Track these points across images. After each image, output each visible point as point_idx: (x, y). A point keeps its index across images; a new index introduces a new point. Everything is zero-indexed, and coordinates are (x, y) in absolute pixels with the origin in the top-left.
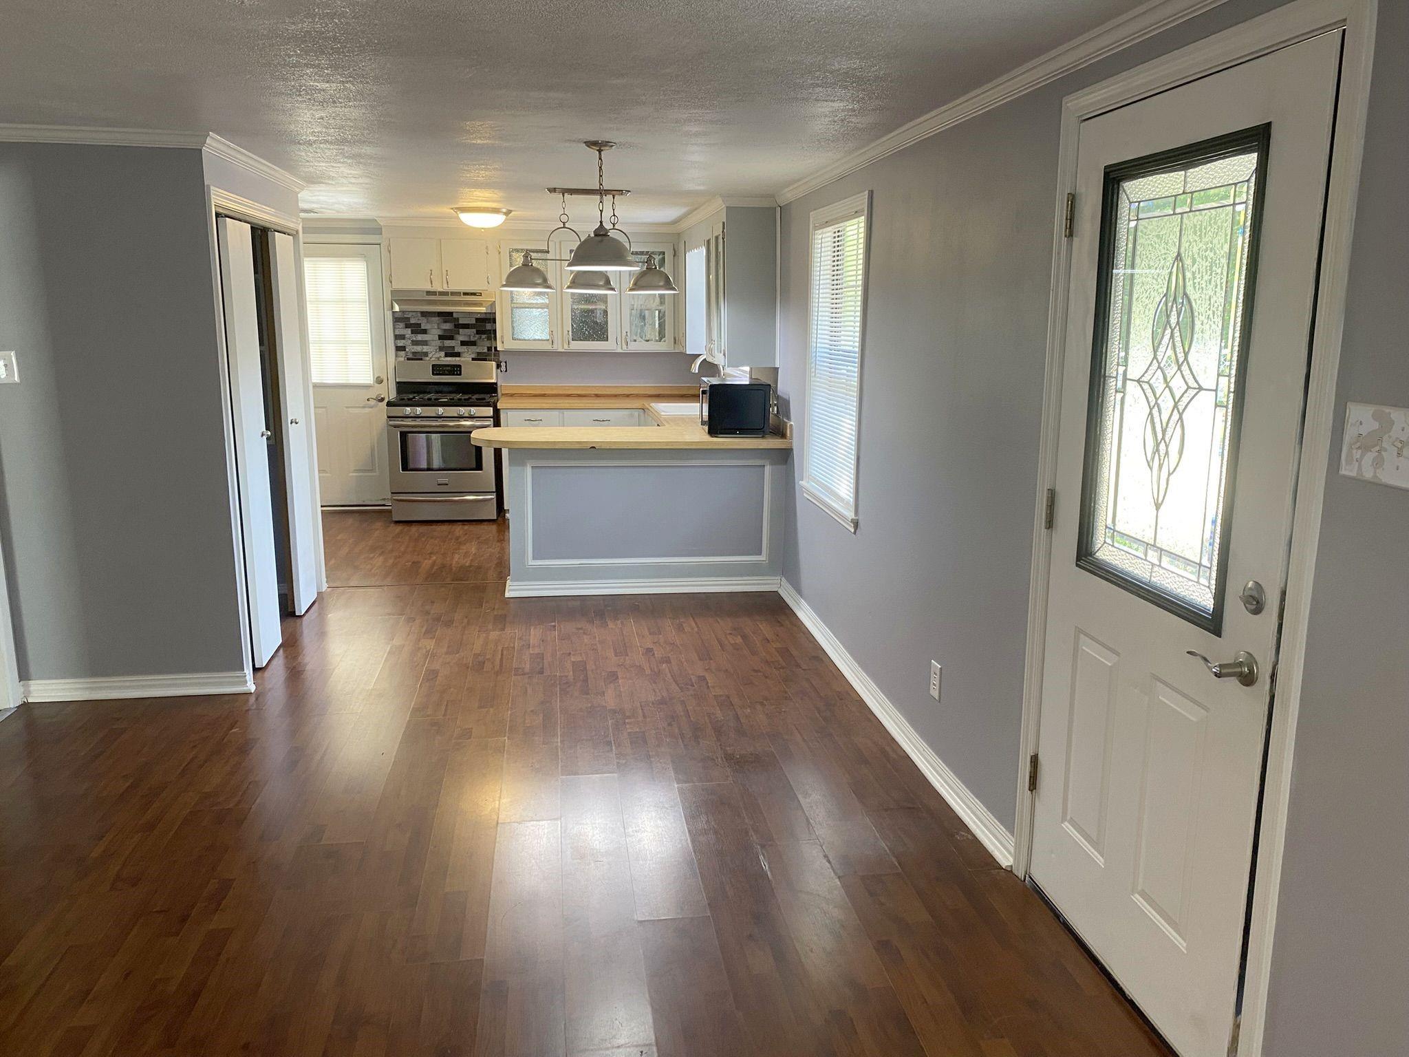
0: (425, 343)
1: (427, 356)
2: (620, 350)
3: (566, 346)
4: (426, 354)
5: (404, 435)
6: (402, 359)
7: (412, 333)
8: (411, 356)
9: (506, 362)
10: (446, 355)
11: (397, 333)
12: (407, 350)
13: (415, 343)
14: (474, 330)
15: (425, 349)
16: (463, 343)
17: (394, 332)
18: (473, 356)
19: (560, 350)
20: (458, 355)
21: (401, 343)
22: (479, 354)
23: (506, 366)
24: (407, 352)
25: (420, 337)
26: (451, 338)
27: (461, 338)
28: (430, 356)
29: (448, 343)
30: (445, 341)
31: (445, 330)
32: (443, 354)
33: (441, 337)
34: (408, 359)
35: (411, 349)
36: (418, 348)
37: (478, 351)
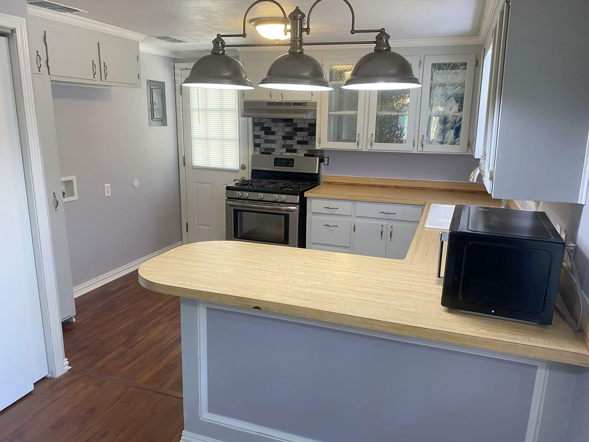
0: (273, 142)
1: (274, 151)
3: (369, 147)
4: (273, 150)
5: (236, 212)
6: (258, 153)
7: (265, 134)
8: (263, 151)
9: (328, 158)
10: (287, 151)
11: (255, 134)
12: (261, 146)
13: (267, 141)
14: (307, 133)
15: (273, 146)
16: (299, 143)
17: (254, 133)
18: (306, 152)
19: (364, 150)
20: (295, 151)
21: (258, 141)
22: (309, 151)
23: (328, 161)
24: (261, 149)
25: (270, 137)
26: (291, 138)
27: (298, 138)
28: (276, 151)
29: (289, 142)
30: (287, 141)
31: (287, 132)
32: (284, 150)
33: (284, 138)
34: (262, 153)
35: (264, 145)
36: (268, 146)
37: (309, 149)
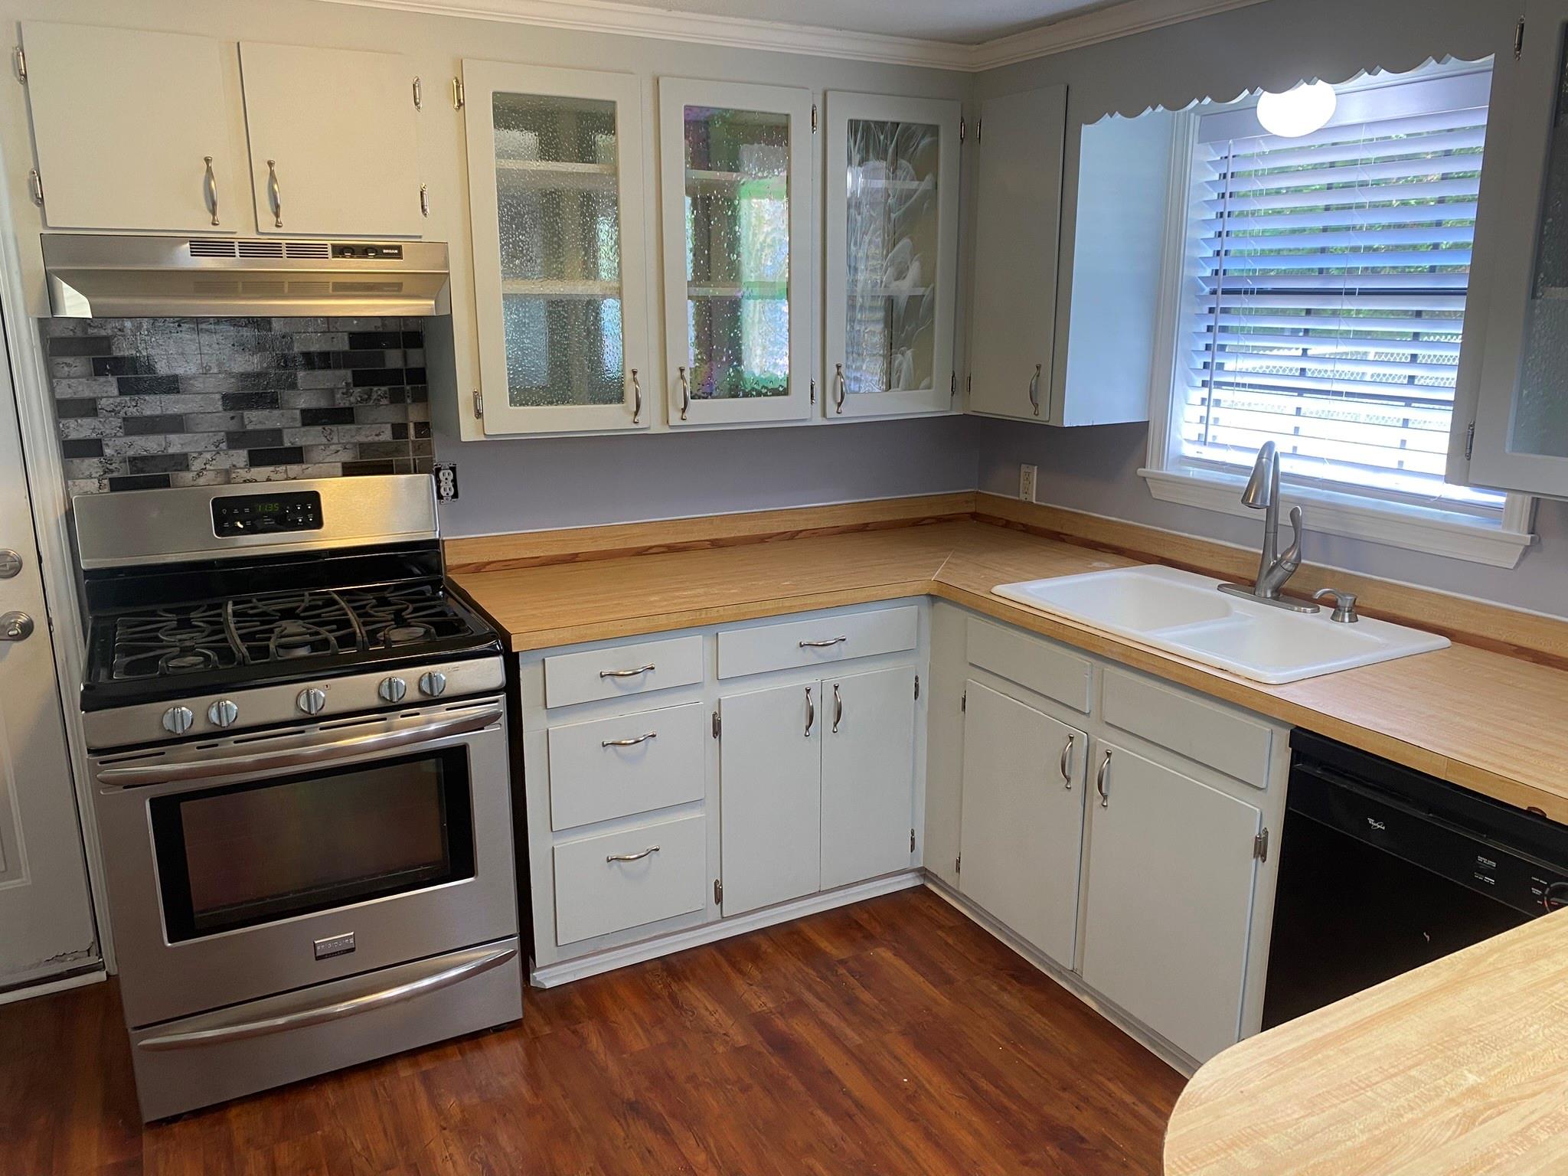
0: (176, 424)
1: (187, 468)
2: (819, 421)
3: (675, 418)
4: (181, 462)
5: (167, 811)
6: (92, 485)
7: (121, 393)
8: (123, 471)
9: (453, 469)
10: (257, 459)
11: (64, 392)
12: (108, 451)
13: (136, 426)
14: (347, 374)
15: (176, 443)
16: (311, 418)
17: (52, 390)
18: (347, 457)
19: (658, 428)
20: (296, 456)
21: (81, 429)
22: (364, 448)
23: (454, 481)
24: (110, 461)
25: (153, 405)
26: (268, 401)
27: (304, 401)
28: (196, 465)
29: (257, 419)
30: (246, 413)
31: (245, 376)
32: (241, 456)
33: (235, 402)
34: (117, 485)
35: (121, 446)
36: (150, 444)
37: (362, 439)
